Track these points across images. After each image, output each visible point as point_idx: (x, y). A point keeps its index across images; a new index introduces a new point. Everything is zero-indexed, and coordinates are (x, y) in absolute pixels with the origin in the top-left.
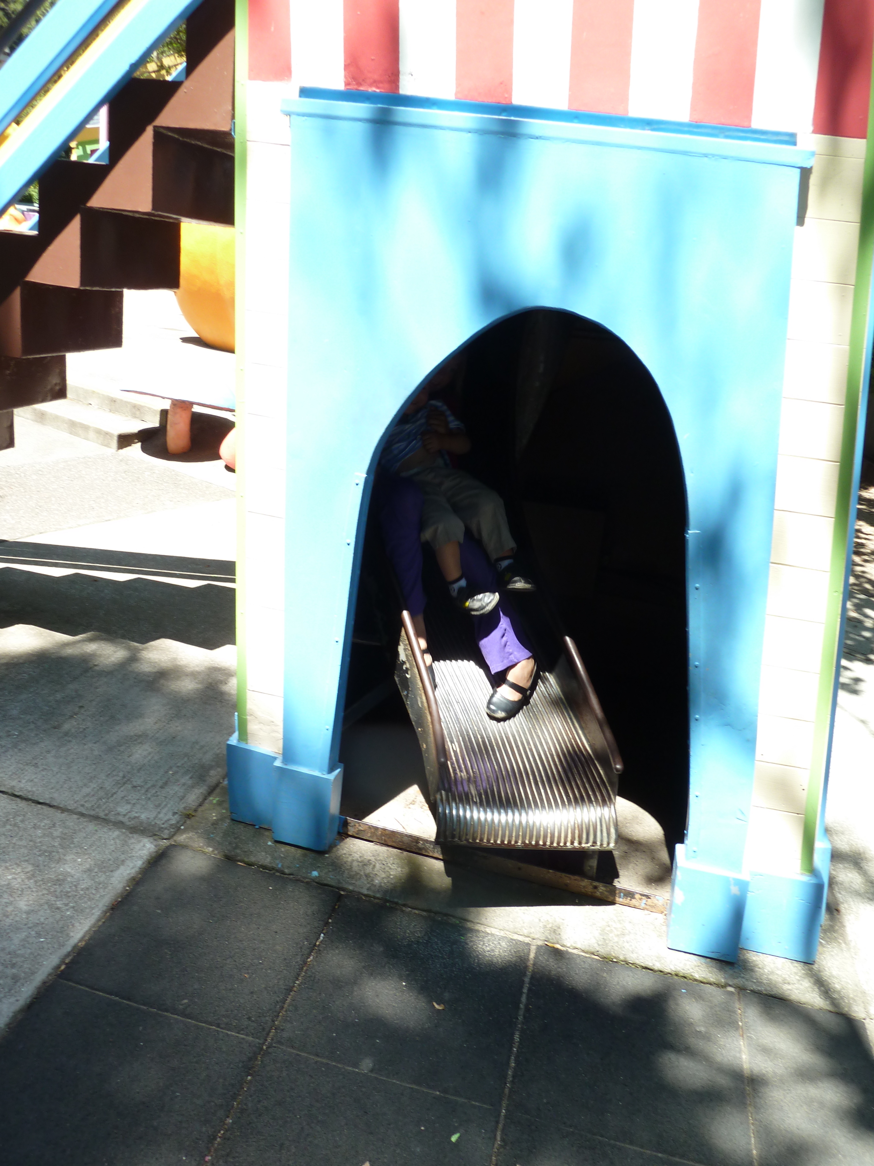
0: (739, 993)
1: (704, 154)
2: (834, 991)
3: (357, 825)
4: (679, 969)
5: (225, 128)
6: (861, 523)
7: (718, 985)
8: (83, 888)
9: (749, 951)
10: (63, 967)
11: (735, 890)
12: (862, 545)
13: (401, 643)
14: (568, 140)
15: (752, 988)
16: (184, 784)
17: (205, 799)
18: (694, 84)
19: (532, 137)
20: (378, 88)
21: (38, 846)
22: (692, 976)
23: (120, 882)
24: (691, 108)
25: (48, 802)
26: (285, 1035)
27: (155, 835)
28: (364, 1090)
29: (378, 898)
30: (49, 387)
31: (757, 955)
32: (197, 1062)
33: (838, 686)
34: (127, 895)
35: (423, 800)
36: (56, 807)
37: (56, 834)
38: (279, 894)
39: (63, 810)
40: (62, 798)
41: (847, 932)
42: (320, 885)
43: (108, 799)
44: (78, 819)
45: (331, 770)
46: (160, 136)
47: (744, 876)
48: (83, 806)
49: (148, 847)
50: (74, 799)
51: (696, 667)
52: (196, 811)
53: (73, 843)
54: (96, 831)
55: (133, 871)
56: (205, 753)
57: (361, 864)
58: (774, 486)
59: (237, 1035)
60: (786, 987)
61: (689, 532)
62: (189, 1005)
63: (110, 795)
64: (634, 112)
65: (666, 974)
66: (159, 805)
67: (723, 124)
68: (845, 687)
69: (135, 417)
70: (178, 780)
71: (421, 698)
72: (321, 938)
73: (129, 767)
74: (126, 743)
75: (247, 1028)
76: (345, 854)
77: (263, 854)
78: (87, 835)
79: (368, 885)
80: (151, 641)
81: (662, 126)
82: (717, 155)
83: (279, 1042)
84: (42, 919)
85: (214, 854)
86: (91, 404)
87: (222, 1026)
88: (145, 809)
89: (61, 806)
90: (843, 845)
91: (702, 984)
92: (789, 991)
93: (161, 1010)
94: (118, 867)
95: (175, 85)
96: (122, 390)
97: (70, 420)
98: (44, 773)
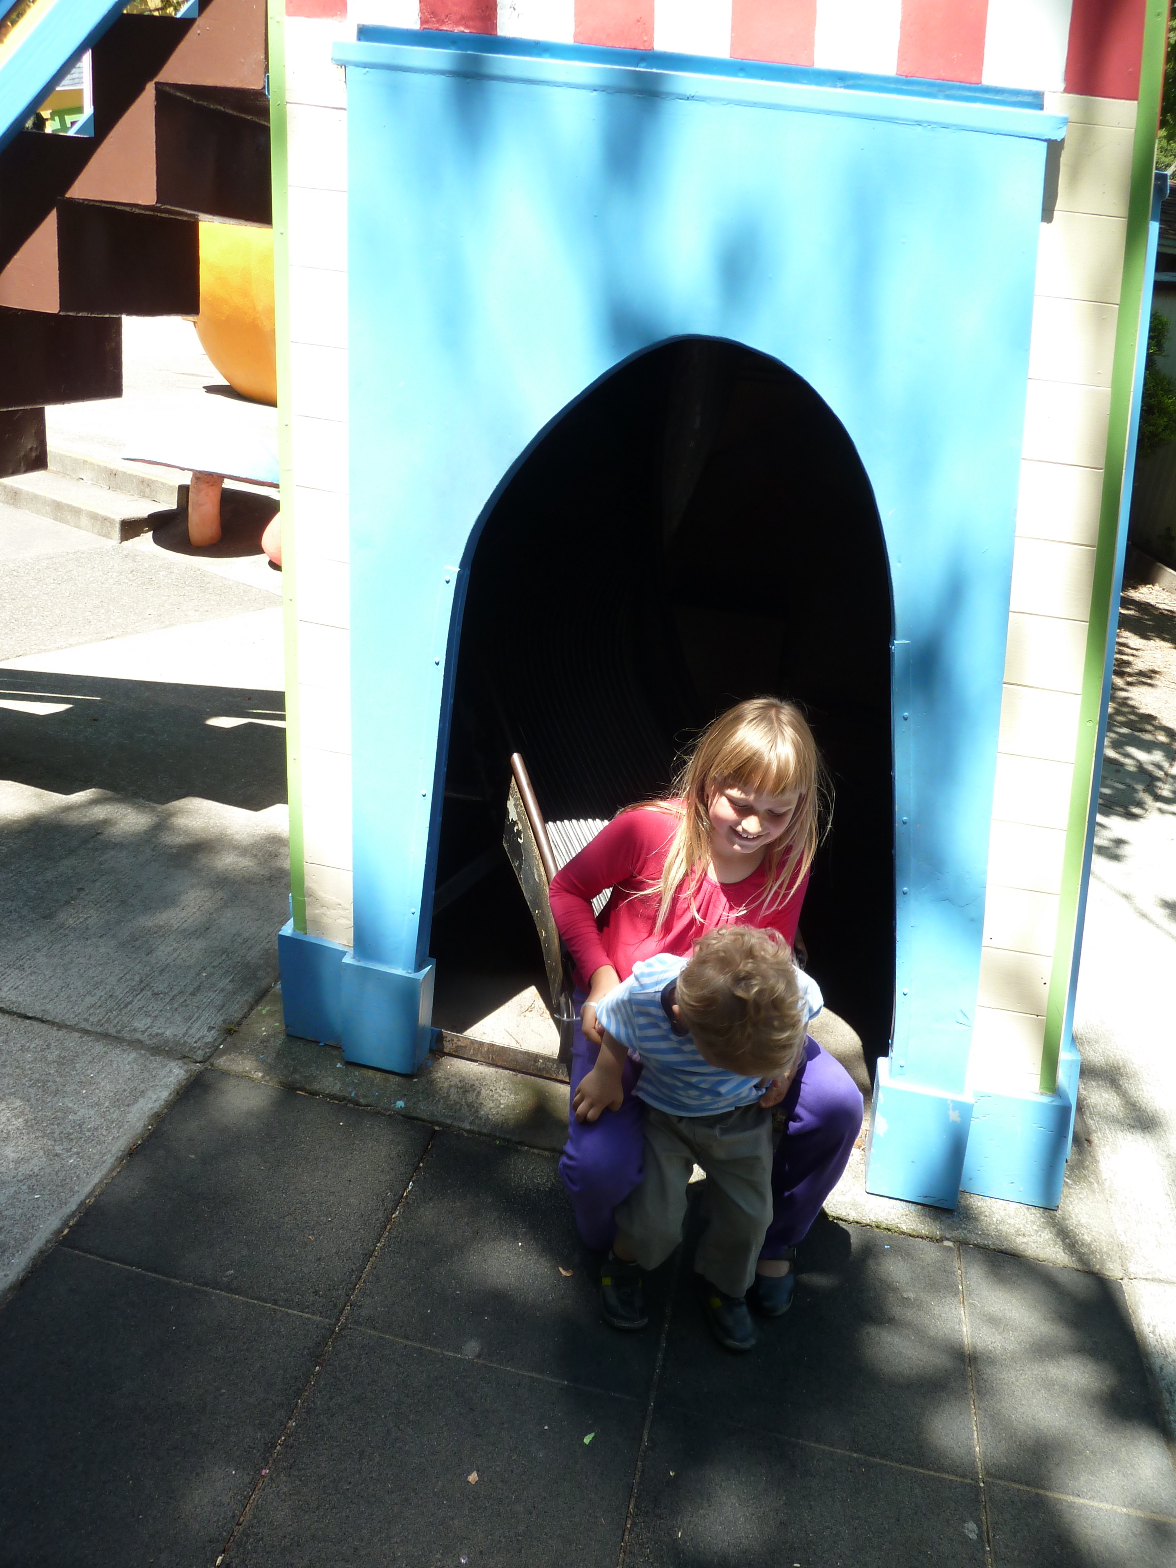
0: (959, 1249)
1: (917, 121)
2: (1083, 1244)
3: (455, 1040)
4: (880, 1219)
5: (257, 86)
6: (1127, 634)
7: (931, 1239)
8: (91, 1128)
9: (972, 1195)
10: (66, 1232)
11: (954, 1116)
12: (1128, 664)
13: (510, 797)
14: (730, 102)
15: (975, 1242)
16: (222, 990)
17: (251, 1008)
18: (903, 23)
19: (681, 97)
20: (467, 27)
21: (28, 1074)
22: (898, 1227)
23: (139, 1120)
24: (899, 57)
25: (39, 1016)
26: (364, 1312)
27: (185, 1057)
28: (468, 1380)
29: (485, 1135)
30: (22, 454)
31: (982, 1199)
32: (247, 1350)
33: (1090, 848)
34: (150, 1137)
35: (543, 1005)
36: (52, 1023)
37: (50, 1058)
38: (353, 1131)
39: (60, 1026)
40: (57, 1010)
41: (1101, 1169)
42: (407, 1118)
43: (120, 1010)
44: (81, 1037)
45: (419, 967)
46: (164, 95)
47: (967, 1098)
48: (86, 1020)
49: (176, 1073)
50: (74, 1012)
51: (904, 823)
52: (239, 1024)
53: (74, 1069)
54: (106, 1052)
55: (157, 1105)
56: (250, 948)
57: (462, 1090)
58: (1009, 579)
59: (300, 1314)
60: (1020, 1240)
61: (896, 642)
62: (236, 1278)
63: (122, 1006)
64: (822, 61)
65: (864, 1226)
66: (190, 1018)
67: (943, 80)
68: (1103, 851)
69: (144, 496)
70: (214, 985)
71: (538, 870)
72: (410, 1188)
73: (148, 968)
74: (143, 937)
75: (313, 1304)
76: (440, 1078)
77: (331, 1079)
78: (93, 1059)
79: (471, 1118)
80: (173, 801)
81: (861, 82)
82: (935, 123)
83: (356, 1322)
84: (36, 1170)
85: (265, 1081)
86: (83, 479)
87: (280, 1303)
88: (170, 1023)
89: (57, 1021)
90: (1097, 1057)
91: (911, 1238)
92: (1023, 1246)
93: (199, 1284)
94: (136, 1100)
95: (186, 24)
96: (125, 459)
97: (54, 501)
98: (33, 978)
